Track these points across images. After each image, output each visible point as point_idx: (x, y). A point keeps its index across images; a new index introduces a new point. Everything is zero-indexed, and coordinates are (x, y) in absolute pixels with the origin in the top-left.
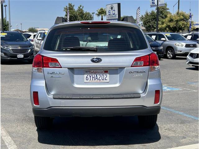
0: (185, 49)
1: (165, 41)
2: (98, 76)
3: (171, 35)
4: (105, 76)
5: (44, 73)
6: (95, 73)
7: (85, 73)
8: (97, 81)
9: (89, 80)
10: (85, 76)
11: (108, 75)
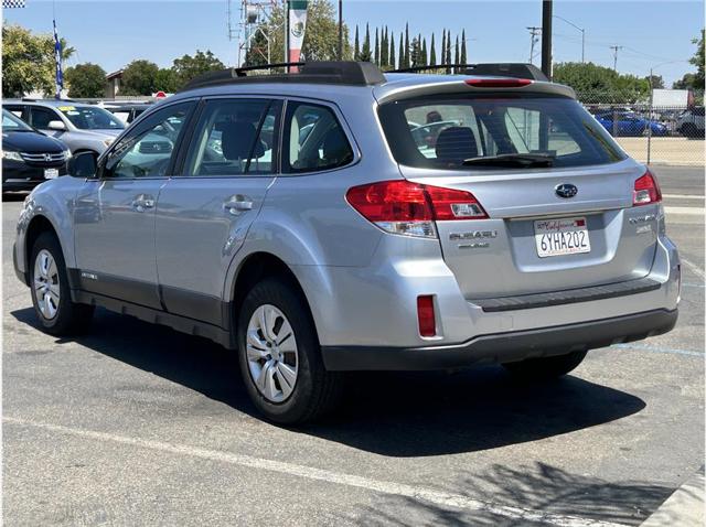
0: (141, 158)
1: (62, 131)
2: (567, 237)
3: (78, 109)
4: (581, 236)
5: (438, 237)
6: (558, 228)
7: (537, 230)
8: (565, 251)
9: (549, 248)
10: (539, 238)
11: (586, 232)
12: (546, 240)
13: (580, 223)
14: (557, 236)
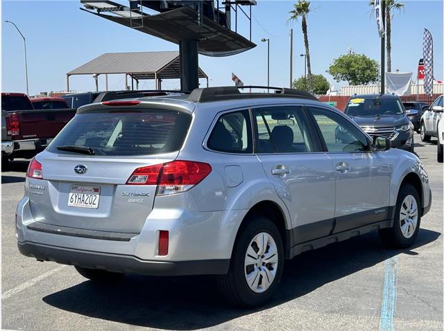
4: (94, 198)
6: (83, 191)
7: (72, 191)
8: (83, 205)
9: (74, 202)
10: (71, 194)
11: (98, 196)
12: (74, 197)
13: (96, 190)
14: (81, 195)
